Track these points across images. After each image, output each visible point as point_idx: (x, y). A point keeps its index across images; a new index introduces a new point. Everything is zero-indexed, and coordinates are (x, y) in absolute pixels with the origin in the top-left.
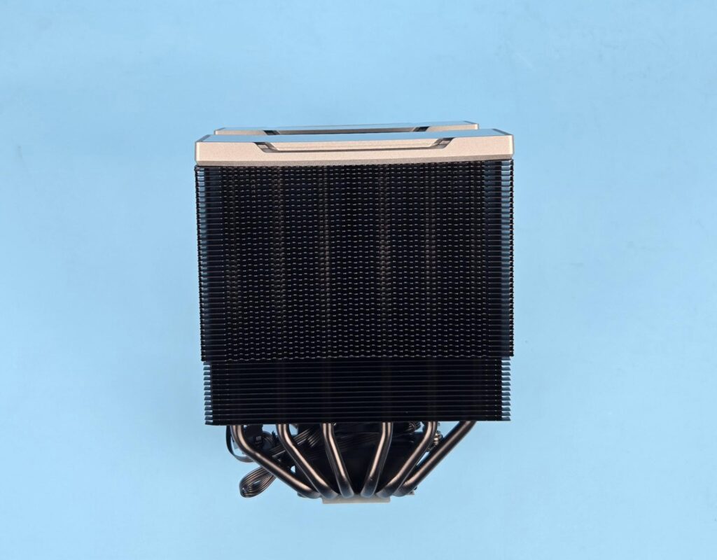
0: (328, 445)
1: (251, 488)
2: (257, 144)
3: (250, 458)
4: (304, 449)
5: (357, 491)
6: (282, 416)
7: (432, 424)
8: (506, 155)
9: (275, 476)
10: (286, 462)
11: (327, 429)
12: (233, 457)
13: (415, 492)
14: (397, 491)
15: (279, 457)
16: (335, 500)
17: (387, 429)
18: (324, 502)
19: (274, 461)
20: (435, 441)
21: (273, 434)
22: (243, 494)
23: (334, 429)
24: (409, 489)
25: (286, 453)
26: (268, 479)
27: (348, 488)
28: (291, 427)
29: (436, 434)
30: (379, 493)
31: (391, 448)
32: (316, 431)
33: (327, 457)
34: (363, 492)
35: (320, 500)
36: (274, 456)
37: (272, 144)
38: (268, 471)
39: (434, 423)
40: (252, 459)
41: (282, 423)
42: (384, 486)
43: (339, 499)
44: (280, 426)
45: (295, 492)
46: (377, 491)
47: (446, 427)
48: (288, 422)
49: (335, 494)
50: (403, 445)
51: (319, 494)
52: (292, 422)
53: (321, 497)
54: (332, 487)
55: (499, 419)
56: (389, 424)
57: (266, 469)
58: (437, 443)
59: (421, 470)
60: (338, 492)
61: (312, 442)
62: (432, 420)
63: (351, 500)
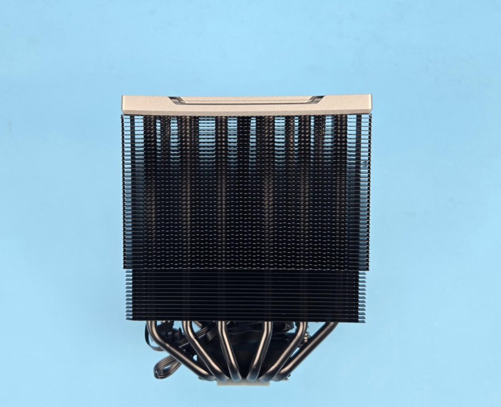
0: (222, 339)
1: (162, 372)
2: (171, 98)
3: (162, 348)
4: (204, 342)
5: (244, 376)
6: (186, 315)
7: (304, 324)
8: (366, 110)
9: (181, 363)
10: (190, 351)
11: (221, 326)
12: (150, 347)
13: (289, 378)
14: (275, 377)
15: (184, 347)
16: (227, 383)
17: (268, 326)
18: (218, 384)
19: (181, 351)
20: (304, 339)
21: (180, 329)
22: (156, 376)
23: (227, 327)
24: (285, 376)
25: (189, 344)
26: (175, 365)
27: (237, 373)
28: (194, 324)
29: (306, 334)
30: (261, 378)
31: (271, 344)
32: (213, 328)
33: (221, 349)
34: (248, 377)
35: (215, 382)
36: (180, 347)
37: (182, 98)
38: (175, 358)
39: (305, 323)
40: (163, 349)
41: (186, 320)
42: (265, 372)
43: (230, 382)
44: (185, 322)
45: (196, 376)
46: (260, 376)
47: (314, 327)
48: (191, 319)
49: (227, 378)
50: (280, 341)
51: (215, 377)
52: (194, 319)
53: (216, 380)
54: (225, 372)
55: (357, 321)
56: (270, 323)
57: (174, 357)
58: (306, 341)
59: (294, 361)
60: (229, 376)
61: (210, 336)
62: (303, 321)
63: (239, 383)
